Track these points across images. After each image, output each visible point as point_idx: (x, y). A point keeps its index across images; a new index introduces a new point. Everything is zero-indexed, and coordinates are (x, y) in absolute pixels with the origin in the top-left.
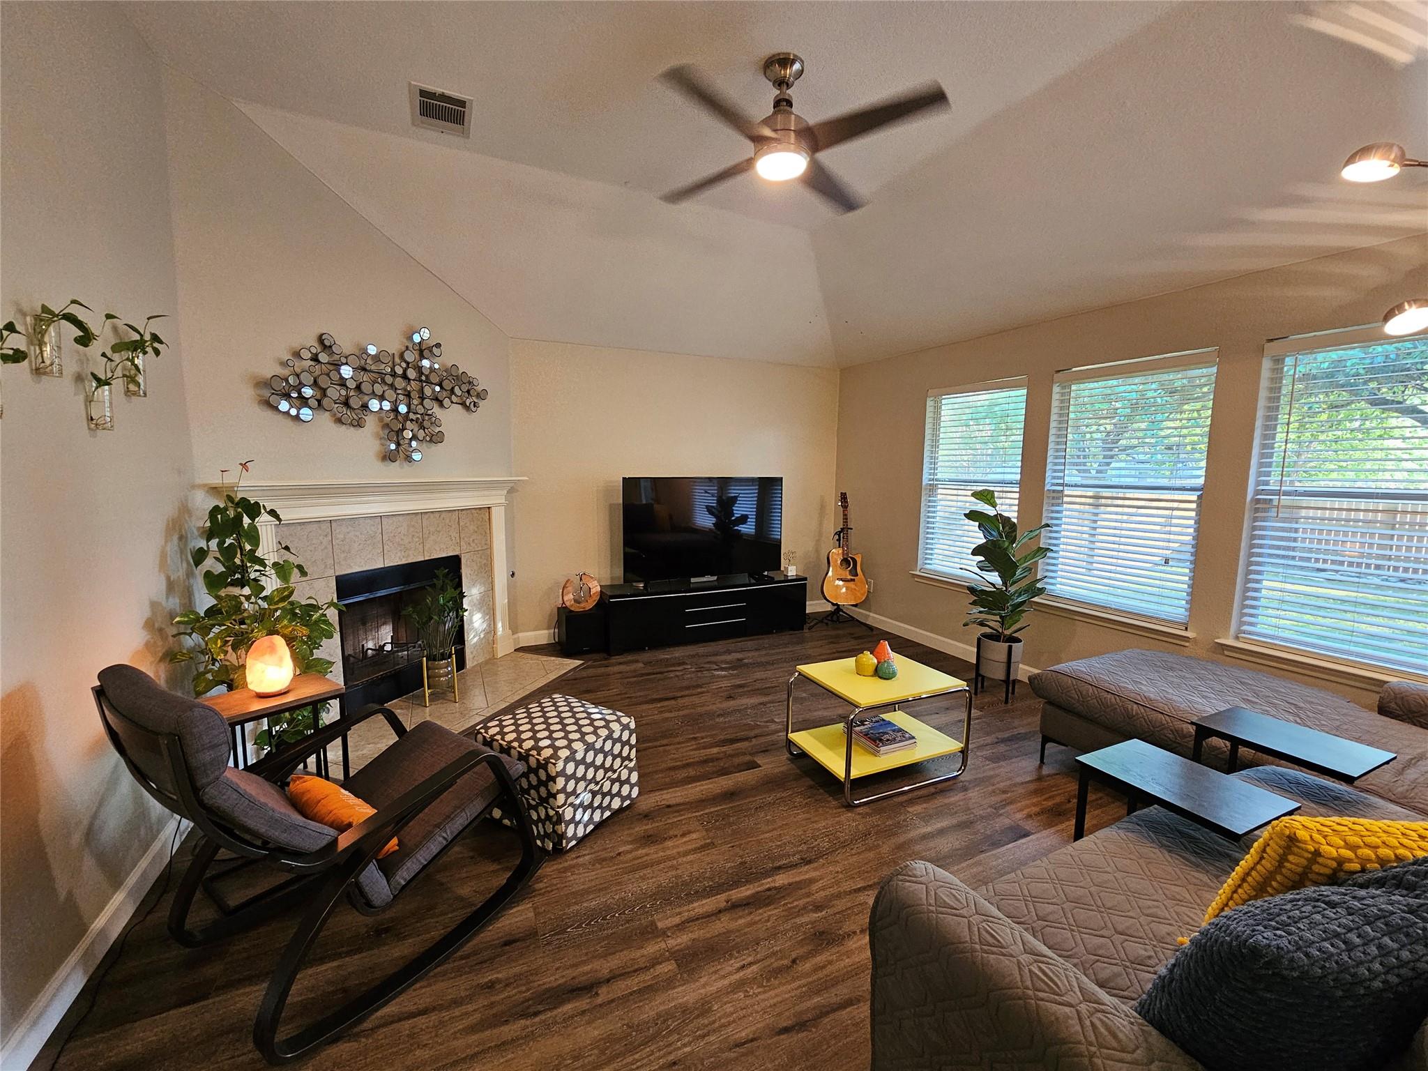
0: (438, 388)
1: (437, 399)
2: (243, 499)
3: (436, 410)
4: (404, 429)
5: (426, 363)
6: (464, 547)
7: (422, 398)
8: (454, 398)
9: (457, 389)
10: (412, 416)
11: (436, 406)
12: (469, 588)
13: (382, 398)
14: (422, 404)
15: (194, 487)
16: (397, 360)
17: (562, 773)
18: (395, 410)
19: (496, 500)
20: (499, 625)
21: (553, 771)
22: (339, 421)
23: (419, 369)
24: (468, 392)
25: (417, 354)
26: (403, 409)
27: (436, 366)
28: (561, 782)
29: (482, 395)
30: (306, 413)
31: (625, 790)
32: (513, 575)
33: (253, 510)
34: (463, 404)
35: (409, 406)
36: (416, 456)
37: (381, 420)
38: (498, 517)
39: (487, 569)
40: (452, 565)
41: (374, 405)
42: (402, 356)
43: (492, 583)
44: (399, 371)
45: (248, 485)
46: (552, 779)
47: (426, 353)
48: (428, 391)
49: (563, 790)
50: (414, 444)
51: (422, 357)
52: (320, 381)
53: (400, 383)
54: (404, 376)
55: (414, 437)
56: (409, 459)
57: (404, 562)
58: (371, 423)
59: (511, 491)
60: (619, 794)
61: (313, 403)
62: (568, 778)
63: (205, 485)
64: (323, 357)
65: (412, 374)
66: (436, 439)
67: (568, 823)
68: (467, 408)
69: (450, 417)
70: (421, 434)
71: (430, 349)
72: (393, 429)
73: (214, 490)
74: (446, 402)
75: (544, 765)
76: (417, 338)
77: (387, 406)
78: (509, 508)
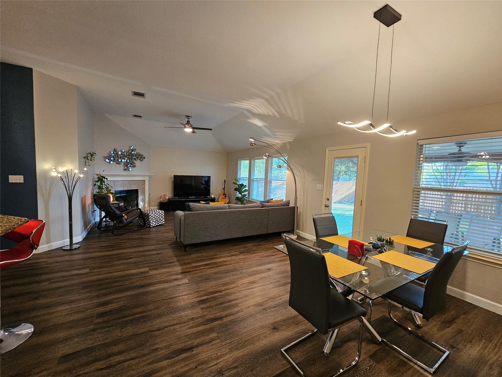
0: (135, 157)
1: (135, 159)
2: (103, 176)
3: (135, 161)
4: (128, 165)
5: (133, 153)
6: (139, 188)
7: (132, 159)
8: (138, 159)
9: (139, 157)
10: (130, 162)
11: (134, 160)
12: (140, 196)
13: (124, 159)
14: (132, 160)
15: (94, 174)
16: (128, 152)
17: (151, 215)
18: (127, 161)
19: (147, 179)
20: (146, 205)
21: (149, 215)
22: (117, 163)
23: (132, 154)
24: (141, 157)
25: (131, 151)
26: (128, 161)
27: (135, 153)
28: (150, 217)
29: (144, 158)
30: (112, 162)
31: (162, 222)
32: (150, 195)
33: (104, 178)
34: (140, 160)
35: (129, 160)
36: (130, 170)
37: (124, 163)
38: (147, 182)
39: (144, 193)
40: (136, 191)
41: (123, 161)
42: (128, 151)
43: (145, 196)
44: (128, 154)
45: (103, 174)
46: (149, 216)
47: (133, 151)
48: (133, 158)
49: (151, 218)
50: (130, 167)
51: (132, 151)
52: (114, 157)
53: (128, 156)
54: (129, 155)
55: (130, 166)
56: (129, 170)
57: (127, 189)
58: (122, 164)
59: (150, 177)
60: (160, 222)
61: (113, 161)
62: (152, 217)
63: (95, 174)
64: (115, 153)
65: (130, 154)
66: (134, 166)
67: (151, 223)
68: (141, 161)
69: (137, 162)
70: (131, 166)
71: (134, 150)
72: (126, 164)
73: (97, 175)
74: (137, 160)
75: (148, 215)
76: (131, 148)
77: (125, 160)
78: (149, 181)
